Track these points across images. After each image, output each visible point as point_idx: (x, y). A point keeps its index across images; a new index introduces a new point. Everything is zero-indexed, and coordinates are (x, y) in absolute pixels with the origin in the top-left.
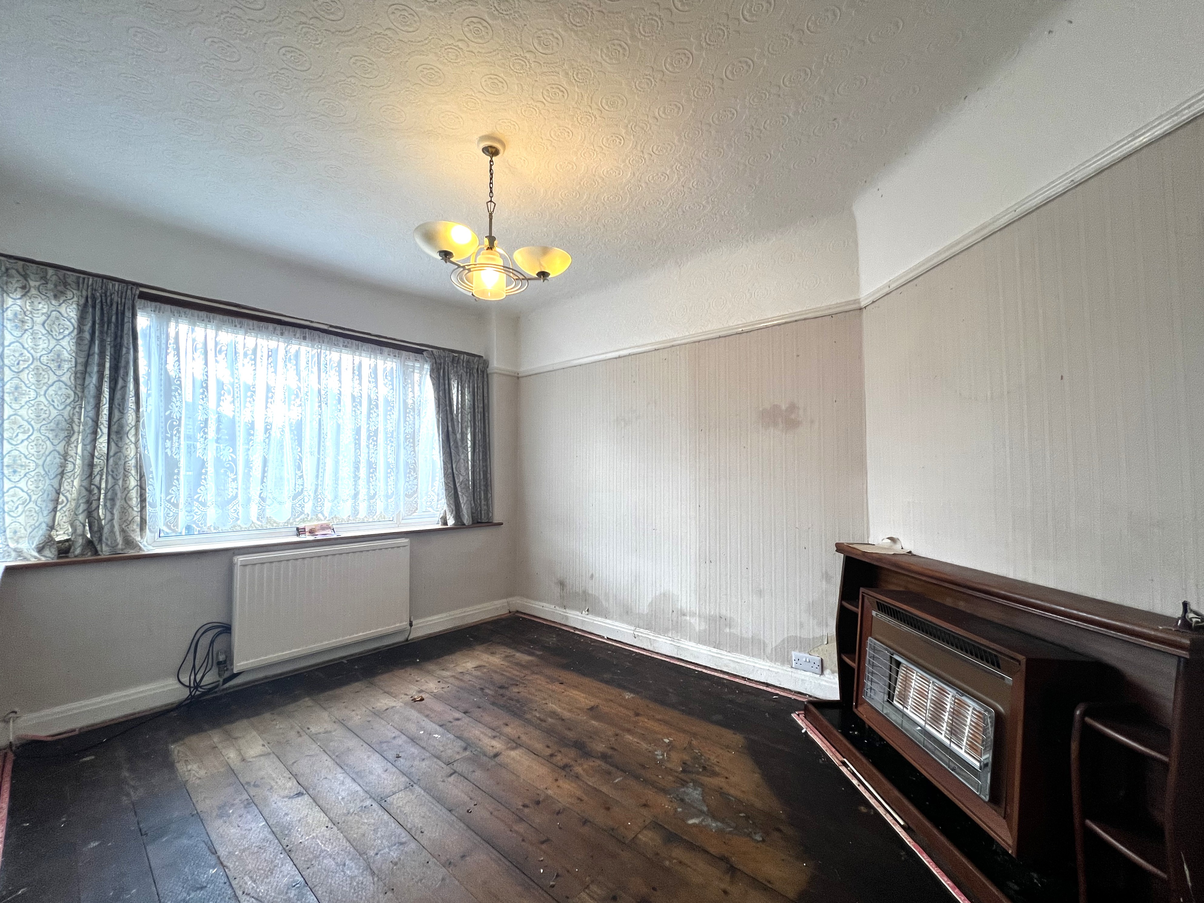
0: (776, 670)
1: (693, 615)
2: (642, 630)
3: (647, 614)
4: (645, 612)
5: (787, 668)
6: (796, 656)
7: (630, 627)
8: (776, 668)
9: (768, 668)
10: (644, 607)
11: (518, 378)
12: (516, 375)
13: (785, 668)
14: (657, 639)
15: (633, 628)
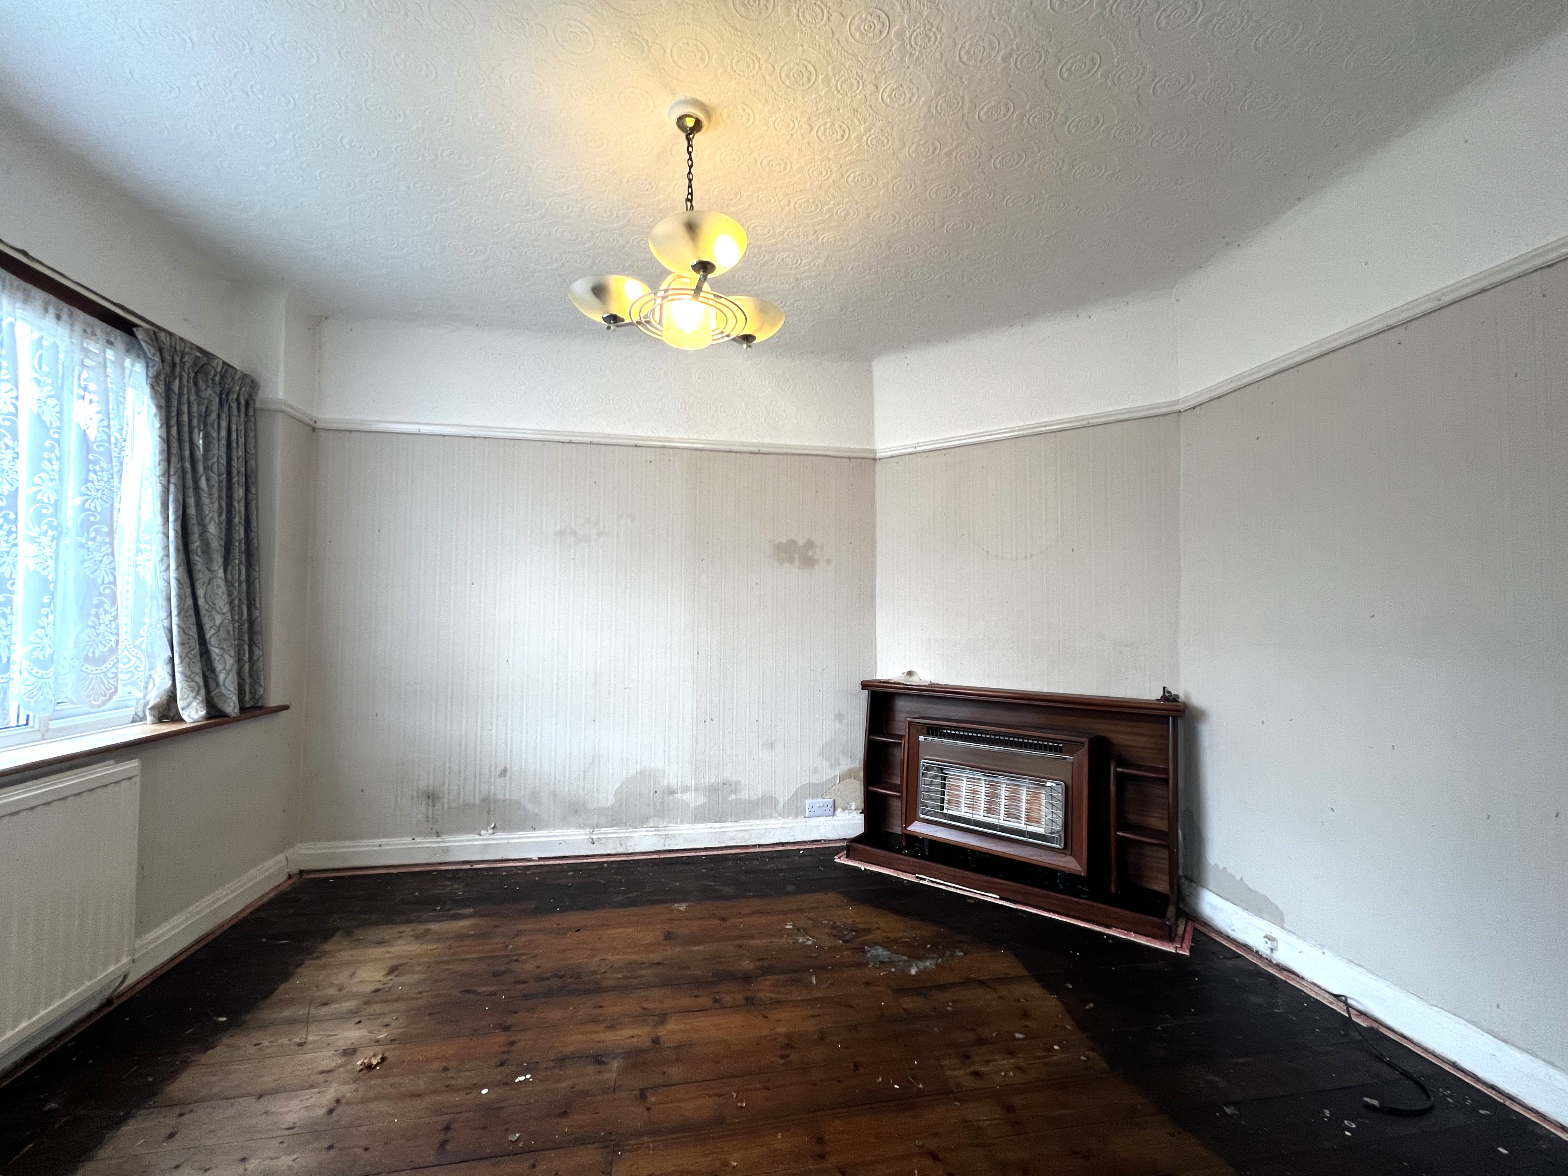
0: (790, 825)
1: (685, 790)
2: (603, 830)
3: (613, 807)
4: (610, 803)
5: (801, 819)
6: (809, 804)
7: (582, 831)
8: (790, 823)
9: (781, 826)
10: (608, 799)
11: (314, 429)
12: (312, 423)
13: (798, 820)
14: (632, 835)
15: (588, 831)
